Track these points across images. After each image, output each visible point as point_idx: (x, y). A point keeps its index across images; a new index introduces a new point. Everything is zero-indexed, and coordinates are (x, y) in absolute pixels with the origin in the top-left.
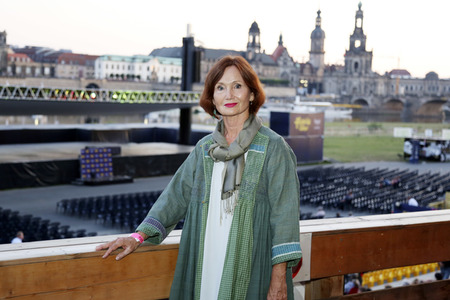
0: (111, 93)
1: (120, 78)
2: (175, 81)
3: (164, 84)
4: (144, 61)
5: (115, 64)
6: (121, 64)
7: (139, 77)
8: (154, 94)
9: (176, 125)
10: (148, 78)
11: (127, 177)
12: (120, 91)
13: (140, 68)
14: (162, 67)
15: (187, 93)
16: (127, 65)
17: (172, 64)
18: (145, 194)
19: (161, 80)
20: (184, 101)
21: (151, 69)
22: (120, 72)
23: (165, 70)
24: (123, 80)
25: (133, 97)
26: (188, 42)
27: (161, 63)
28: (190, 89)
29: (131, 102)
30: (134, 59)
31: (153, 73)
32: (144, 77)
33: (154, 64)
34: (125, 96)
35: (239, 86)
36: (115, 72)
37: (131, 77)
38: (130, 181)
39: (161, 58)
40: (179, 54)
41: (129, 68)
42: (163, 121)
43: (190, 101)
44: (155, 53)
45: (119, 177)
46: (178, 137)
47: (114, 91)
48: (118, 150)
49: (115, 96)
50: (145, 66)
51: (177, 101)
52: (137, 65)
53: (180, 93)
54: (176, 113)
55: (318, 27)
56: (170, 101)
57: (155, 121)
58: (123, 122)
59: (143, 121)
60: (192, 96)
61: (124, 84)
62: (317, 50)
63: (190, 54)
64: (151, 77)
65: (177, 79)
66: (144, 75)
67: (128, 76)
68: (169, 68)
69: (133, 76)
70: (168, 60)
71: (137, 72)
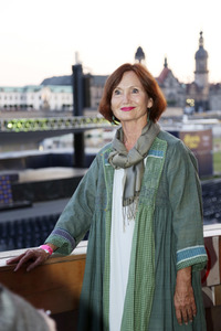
0: (6, 123)
1: (13, 109)
2: (66, 109)
3: (56, 111)
4: (36, 90)
5: (8, 95)
6: (14, 95)
7: (31, 106)
8: (47, 122)
9: (70, 150)
10: (41, 107)
11: (26, 202)
12: (15, 120)
13: (33, 98)
14: (53, 95)
15: (79, 118)
16: (19, 95)
17: (62, 91)
18: (44, 218)
19: (52, 107)
20: (77, 126)
21: (43, 98)
22: (13, 102)
23: (56, 98)
24: (16, 110)
25: (28, 125)
26: (77, 69)
27: (52, 91)
28: (82, 115)
29: (26, 130)
30: (25, 89)
31: (45, 102)
32: (37, 106)
33: (46, 93)
34: (19, 125)
35: (135, 91)
36: (9, 102)
37: (24, 107)
38: (29, 206)
39: (52, 87)
40: (69, 81)
41: (22, 98)
42: (58, 147)
43: (82, 126)
44: (46, 82)
45: (19, 203)
46: (73, 161)
47: (8, 120)
48: (17, 177)
49: (10, 126)
50: (37, 95)
51: (70, 127)
52: (29, 95)
53: (73, 118)
54: (70, 138)
55: (201, 47)
56: (63, 127)
57: (50, 147)
58: (18, 150)
59: (38, 148)
60: (84, 121)
61: (17, 114)
62: (201, 70)
63: (80, 81)
64: (44, 105)
65: (69, 106)
66: (37, 104)
67: (21, 106)
68: (60, 96)
69: (26, 106)
70: (59, 88)
71: (29, 102)
